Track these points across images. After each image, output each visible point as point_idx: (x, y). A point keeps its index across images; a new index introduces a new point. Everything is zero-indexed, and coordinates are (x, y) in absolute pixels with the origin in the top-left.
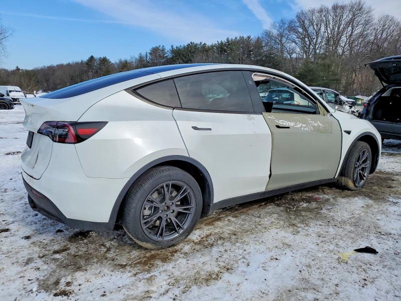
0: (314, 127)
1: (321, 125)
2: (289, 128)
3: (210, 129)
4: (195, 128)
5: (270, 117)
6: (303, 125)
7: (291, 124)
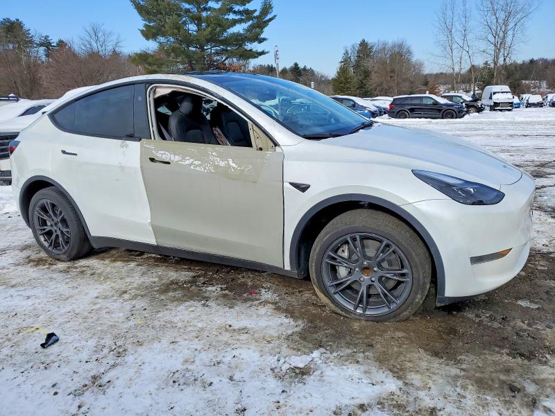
0: (216, 167)
1: (234, 165)
2: (169, 163)
3: (76, 155)
4: (64, 152)
5: (148, 146)
6: (196, 163)
7: (174, 158)
